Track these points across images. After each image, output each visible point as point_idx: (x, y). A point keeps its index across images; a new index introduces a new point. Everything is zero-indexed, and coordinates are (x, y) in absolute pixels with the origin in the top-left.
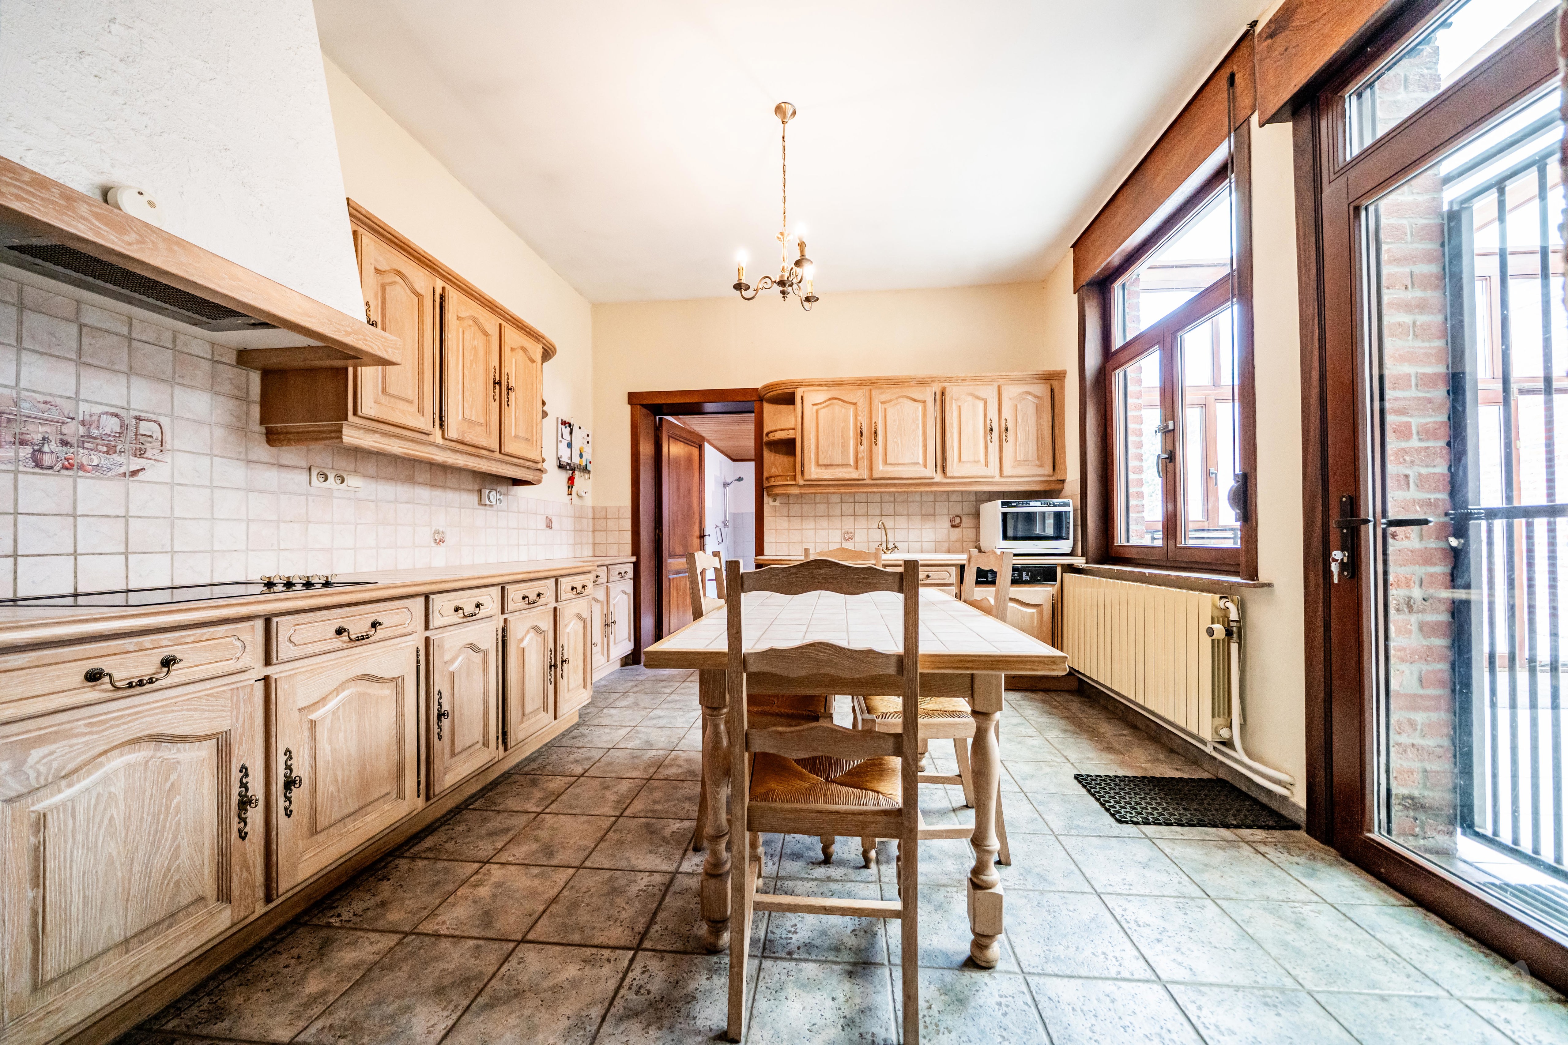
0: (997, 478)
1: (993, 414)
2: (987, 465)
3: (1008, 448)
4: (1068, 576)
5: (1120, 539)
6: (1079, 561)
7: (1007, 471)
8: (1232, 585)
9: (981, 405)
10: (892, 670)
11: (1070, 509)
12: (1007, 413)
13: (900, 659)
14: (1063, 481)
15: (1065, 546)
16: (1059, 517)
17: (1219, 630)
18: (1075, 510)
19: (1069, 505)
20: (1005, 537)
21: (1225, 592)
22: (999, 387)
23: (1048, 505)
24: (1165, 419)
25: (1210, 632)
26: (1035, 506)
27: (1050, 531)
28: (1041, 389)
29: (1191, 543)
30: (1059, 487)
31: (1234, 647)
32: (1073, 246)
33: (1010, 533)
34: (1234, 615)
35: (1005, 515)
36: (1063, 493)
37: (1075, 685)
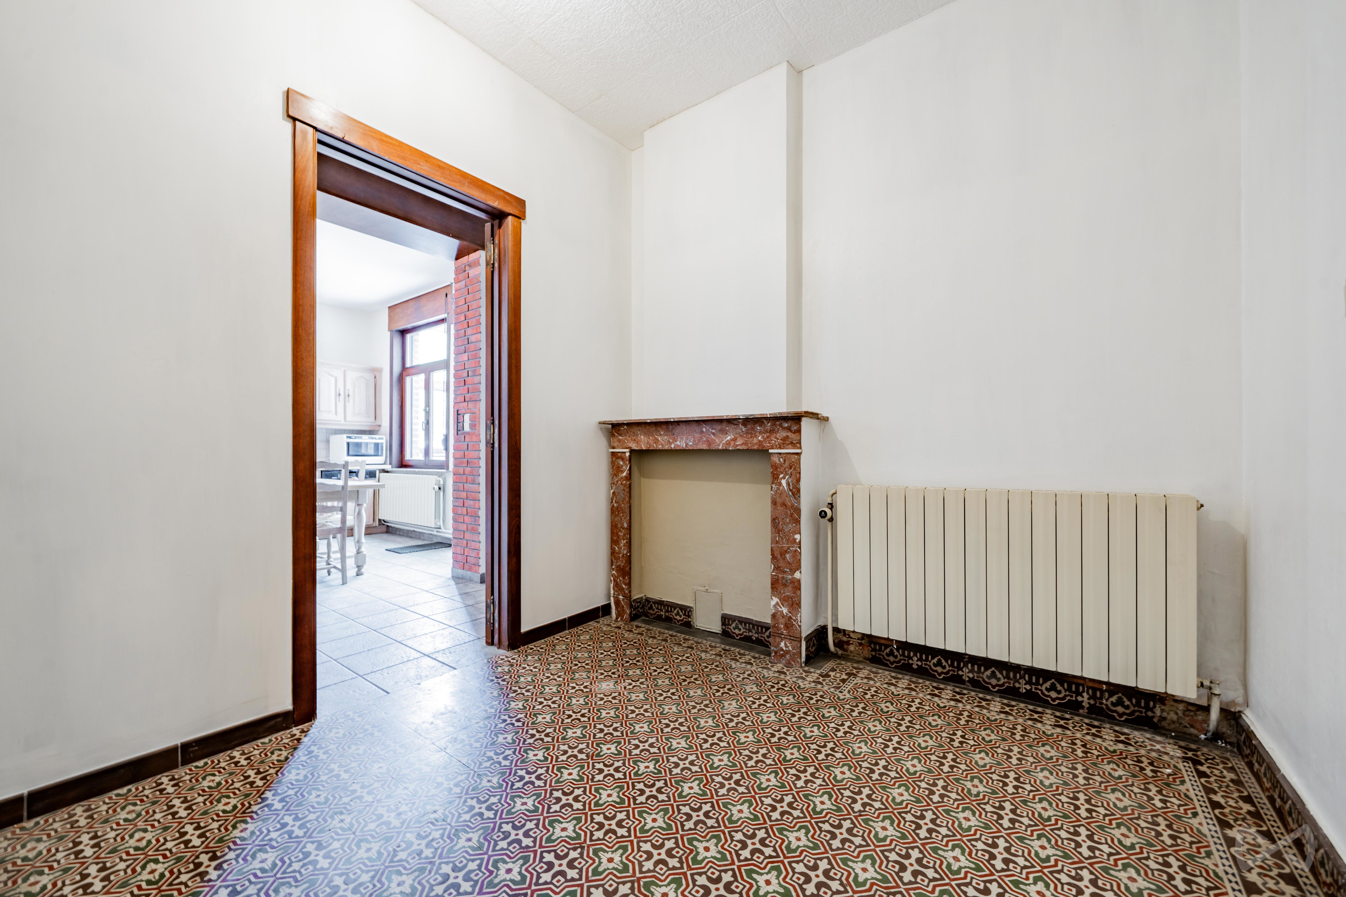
0: (343, 422)
1: (340, 385)
2: (336, 414)
3: (350, 406)
4: (383, 475)
5: (408, 457)
6: (388, 467)
7: (349, 418)
8: (442, 473)
9: (333, 380)
10: (340, 489)
11: (383, 441)
12: (349, 386)
13: (343, 487)
14: (380, 426)
15: (381, 459)
16: (377, 445)
17: (437, 487)
18: (386, 442)
19: (382, 439)
20: (348, 455)
21: (440, 475)
22: (345, 372)
23: (372, 438)
24: (426, 407)
25: (434, 488)
26: (365, 439)
27: (371, 451)
28: (370, 377)
29: (434, 458)
30: (377, 428)
31: (442, 493)
32: (389, 307)
33: (350, 453)
34: (442, 483)
35: (348, 444)
36: (380, 432)
37: (384, 529)
